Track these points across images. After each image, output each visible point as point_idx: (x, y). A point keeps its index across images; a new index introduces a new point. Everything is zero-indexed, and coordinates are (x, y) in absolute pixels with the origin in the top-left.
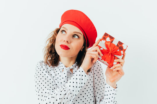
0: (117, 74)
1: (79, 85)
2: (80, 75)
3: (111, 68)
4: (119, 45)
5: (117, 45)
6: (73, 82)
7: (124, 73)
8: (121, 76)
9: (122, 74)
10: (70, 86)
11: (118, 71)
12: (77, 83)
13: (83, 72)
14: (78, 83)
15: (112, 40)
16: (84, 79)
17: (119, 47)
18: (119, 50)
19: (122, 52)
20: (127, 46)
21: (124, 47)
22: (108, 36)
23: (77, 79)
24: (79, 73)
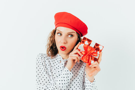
0: (94, 70)
1: (66, 82)
2: (66, 74)
3: (90, 66)
4: (96, 46)
6: (62, 80)
7: (100, 69)
8: (98, 72)
9: (99, 70)
10: (60, 84)
11: (95, 67)
12: (64, 80)
13: (68, 71)
14: (66, 80)
15: (90, 43)
16: (70, 76)
17: (95, 48)
18: (95, 51)
19: (98, 52)
20: (103, 47)
21: (100, 48)
22: (87, 39)
23: (64, 77)
24: (65, 73)
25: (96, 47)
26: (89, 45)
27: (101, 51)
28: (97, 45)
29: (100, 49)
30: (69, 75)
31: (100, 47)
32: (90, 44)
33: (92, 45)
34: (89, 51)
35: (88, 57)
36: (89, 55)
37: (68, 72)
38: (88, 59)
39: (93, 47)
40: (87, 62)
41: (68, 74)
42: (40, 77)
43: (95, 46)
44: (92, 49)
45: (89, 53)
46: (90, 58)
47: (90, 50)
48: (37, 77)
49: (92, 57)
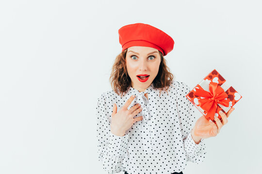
4: (229, 92)
5: (227, 92)
15: (221, 82)
17: (228, 94)
18: (226, 99)
19: (231, 103)
20: (241, 97)
21: (237, 97)
22: (218, 75)
25: (230, 93)
26: (220, 85)
27: (236, 102)
28: (232, 90)
29: (236, 99)
31: (235, 94)
32: (222, 84)
33: (225, 87)
36: (214, 102)
44: (222, 92)
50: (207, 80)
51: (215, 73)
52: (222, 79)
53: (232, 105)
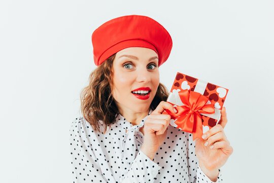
2: (142, 169)
4: (208, 91)
5: (206, 93)
9: (230, 153)
11: (219, 149)
13: (146, 160)
15: (193, 84)
16: (152, 171)
17: (208, 96)
18: (209, 102)
19: (217, 105)
20: (227, 90)
21: (221, 93)
22: (184, 77)
23: (138, 176)
24: (141, 165)
25: (210, 93)
26: (192, 89)
27: (223, 101)
28: (211, 87)
29: (221, 96)
30: (149, 171)
31: (218, 90)
32: (195, 86)
33: (200, 89)
34: (193, 104)
35: (192, 119)
36: (195, 114)
37: (147, 164)
38: (192, 121)
39: (202, 93)
40: (191, 130)
41: (147, 167)
42: (80, 174)
43: (206, 90)
44: (199, 98)
45: (194, 108)
46: (199, 120)
47: (195, 101)
48: (75, 175)
49: (204, 118)
50: (174, 90)
51: (180, 77)
52: (192, 80)
53: (220, 107)
